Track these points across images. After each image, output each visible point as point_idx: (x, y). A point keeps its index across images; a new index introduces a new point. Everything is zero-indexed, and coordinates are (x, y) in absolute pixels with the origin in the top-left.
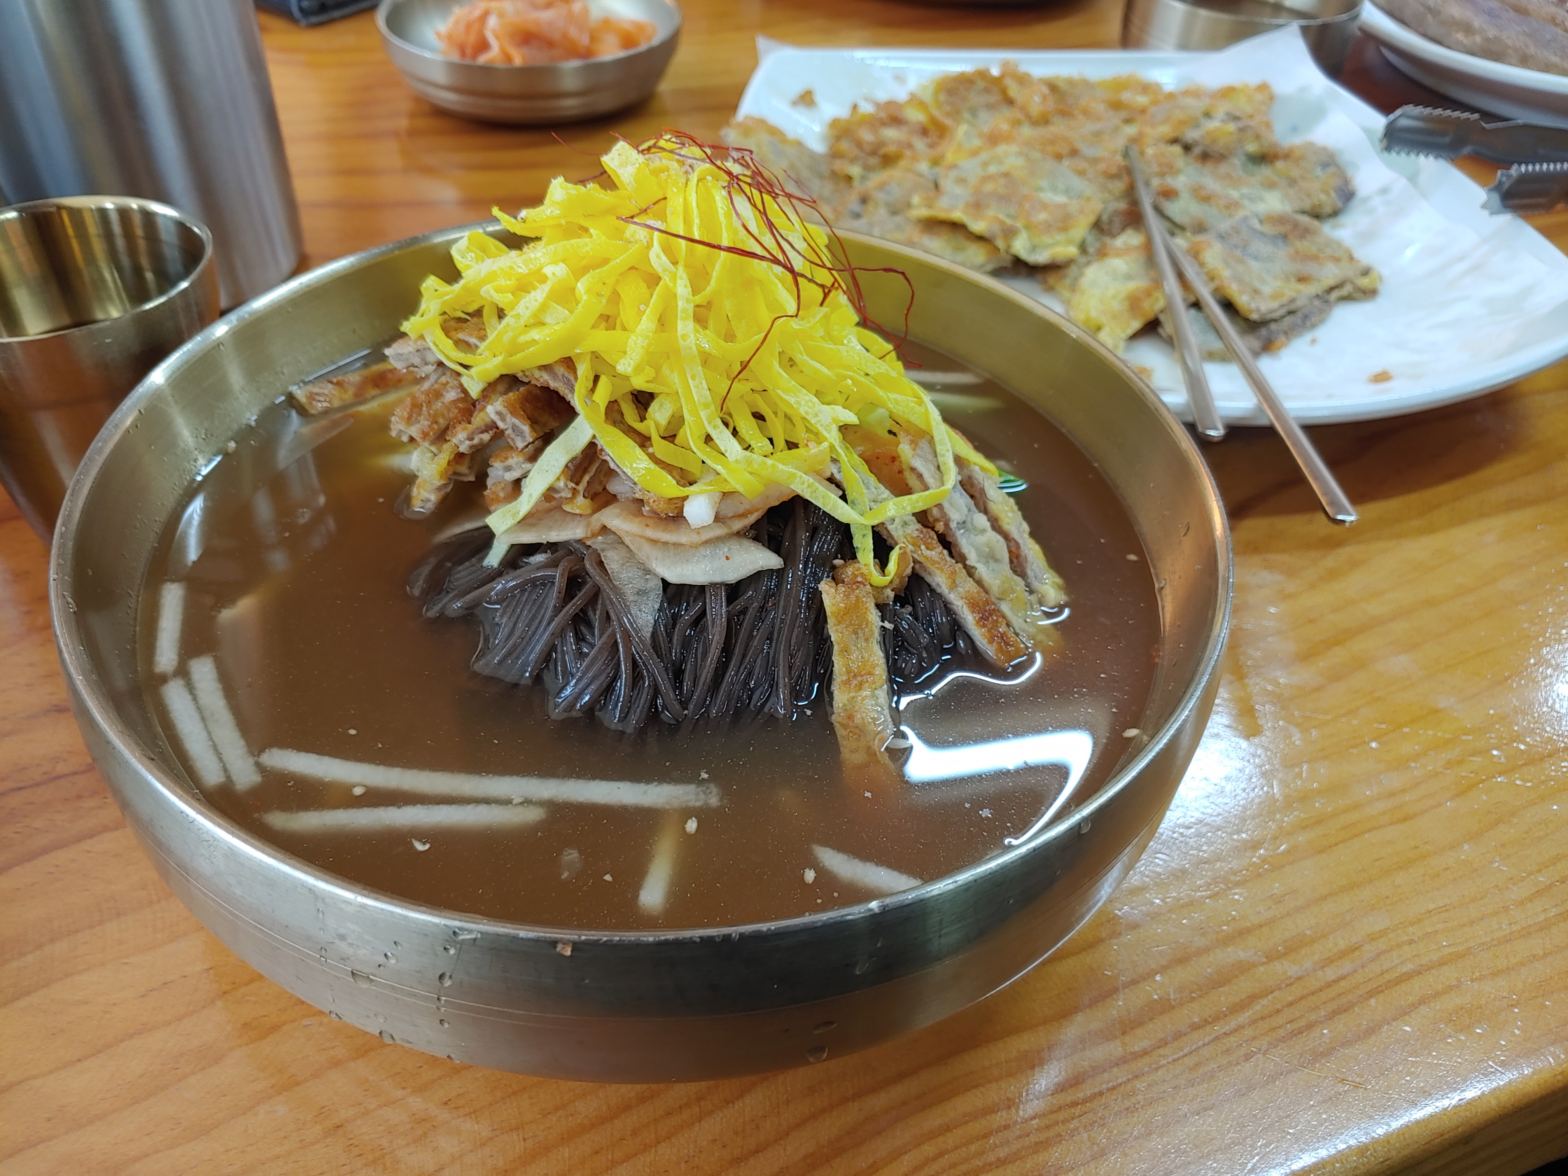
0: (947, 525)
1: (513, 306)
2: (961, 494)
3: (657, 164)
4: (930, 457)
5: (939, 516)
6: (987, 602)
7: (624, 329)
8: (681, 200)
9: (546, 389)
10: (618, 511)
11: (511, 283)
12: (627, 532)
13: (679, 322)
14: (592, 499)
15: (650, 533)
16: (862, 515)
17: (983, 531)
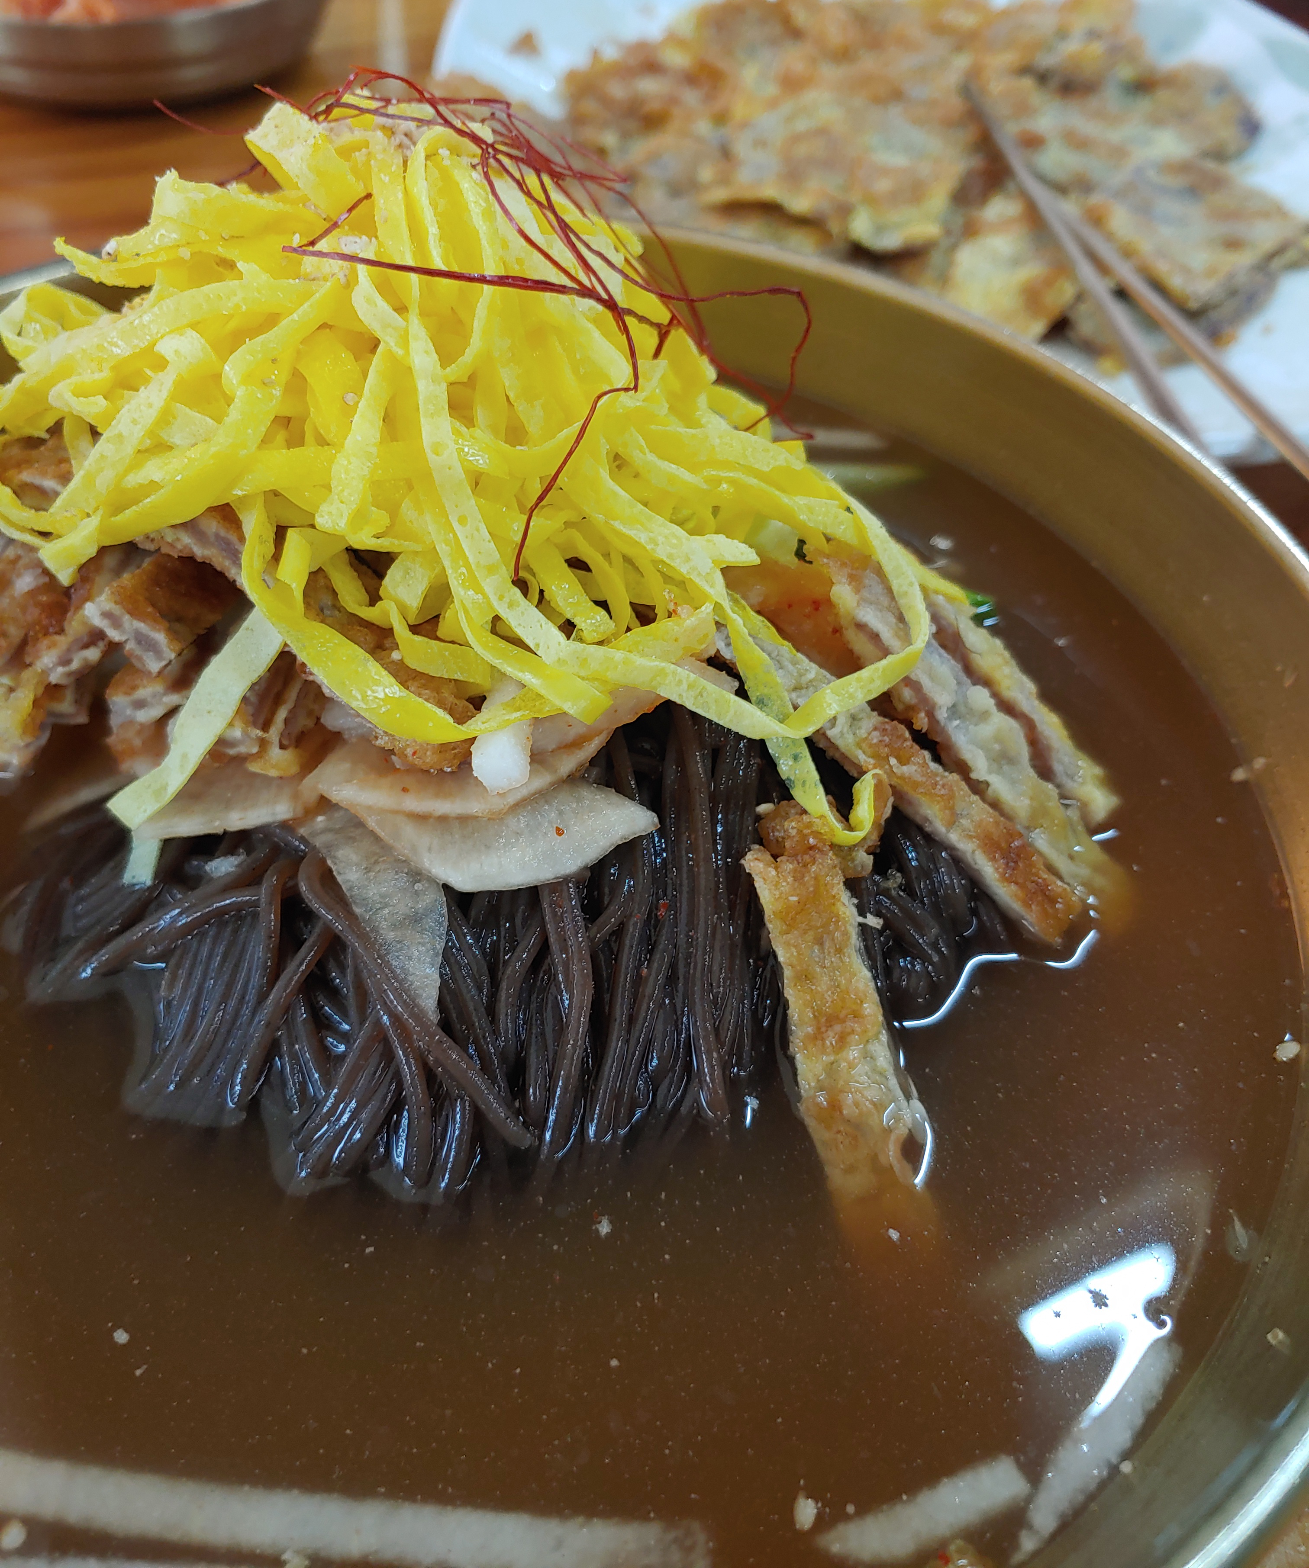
0: (931, 715)
1: (110, 417)
2: (940, 656)
3: (346, 138)
4: (885, 601)
5: (914, 701)
6: (1012, 835)
7: (322, 442)
8: (400, 195)
9: (189, 560)
10: (347, 766)
11: (104, 376)
12: (370, 808)
13: (423, 420)
14: (296, 747)
15: (414, 803)
16: (782, 721)
17: (984, 716)
